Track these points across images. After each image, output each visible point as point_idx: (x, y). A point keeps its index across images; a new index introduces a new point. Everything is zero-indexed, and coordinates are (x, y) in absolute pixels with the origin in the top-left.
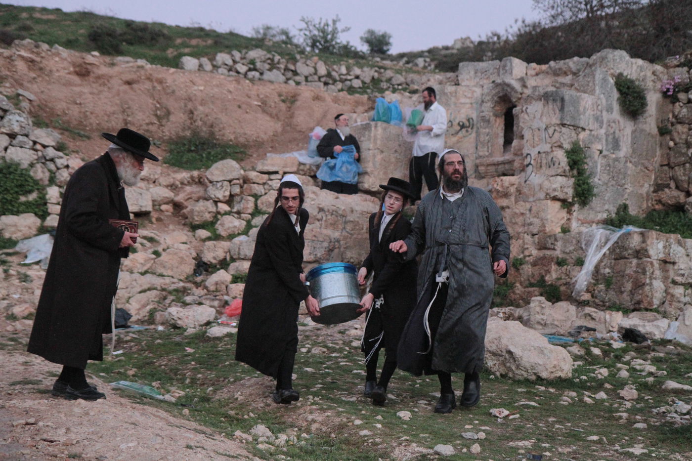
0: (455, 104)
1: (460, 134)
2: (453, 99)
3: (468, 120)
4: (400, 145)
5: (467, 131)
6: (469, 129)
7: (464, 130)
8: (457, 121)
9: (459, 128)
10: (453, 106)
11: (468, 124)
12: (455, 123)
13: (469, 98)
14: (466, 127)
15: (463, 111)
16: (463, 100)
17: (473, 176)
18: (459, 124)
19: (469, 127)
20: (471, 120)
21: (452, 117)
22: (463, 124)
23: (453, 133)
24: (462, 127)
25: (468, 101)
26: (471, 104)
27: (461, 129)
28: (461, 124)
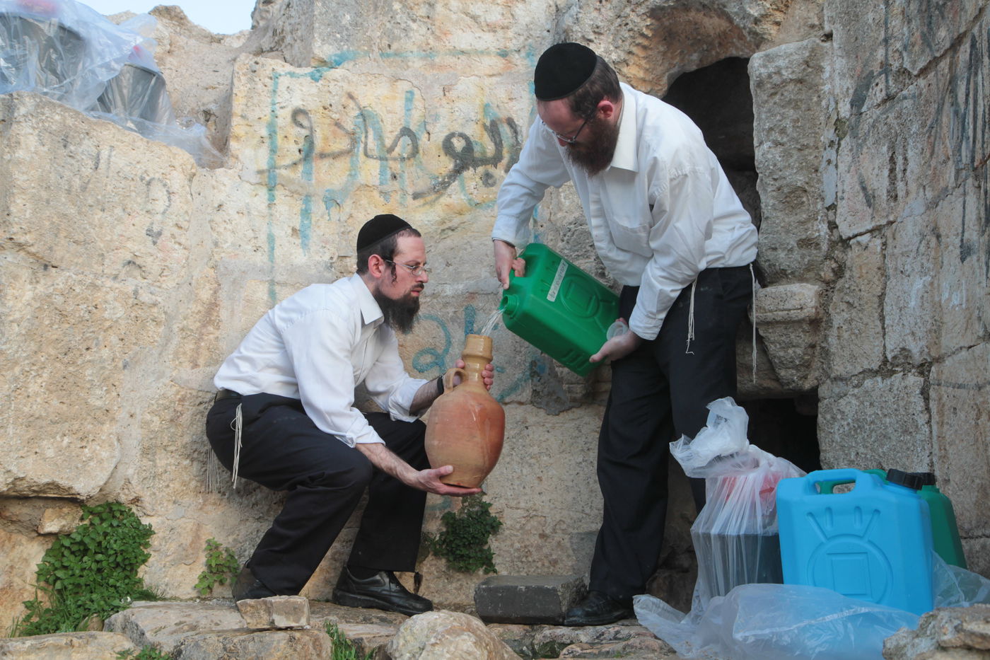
0: (428, 53)
1: (455, 196)
2: (419, 32)
3: (493, 130)
4: (154, 235)
5: (488, 179)
6: (498, 172)
7: (471, 177)
8: (439, 134)
9: (448, 165)
10: (417, 64)
11: (490, 149)
12: (431, 144)
13: (492, 28)
14: (484, 161)
15: (466, 85)
16: (464, 38)
17: (526, 395)
18: (447, 147)
19: (496, 160)
20: (505, 130)
21: (416, 115)
22: (469, 147)
23: (422, 185)
24: (465, 158)
25: (488, 41)
26: (504, 54)
27: (458, 171)
28: (459, 144)
